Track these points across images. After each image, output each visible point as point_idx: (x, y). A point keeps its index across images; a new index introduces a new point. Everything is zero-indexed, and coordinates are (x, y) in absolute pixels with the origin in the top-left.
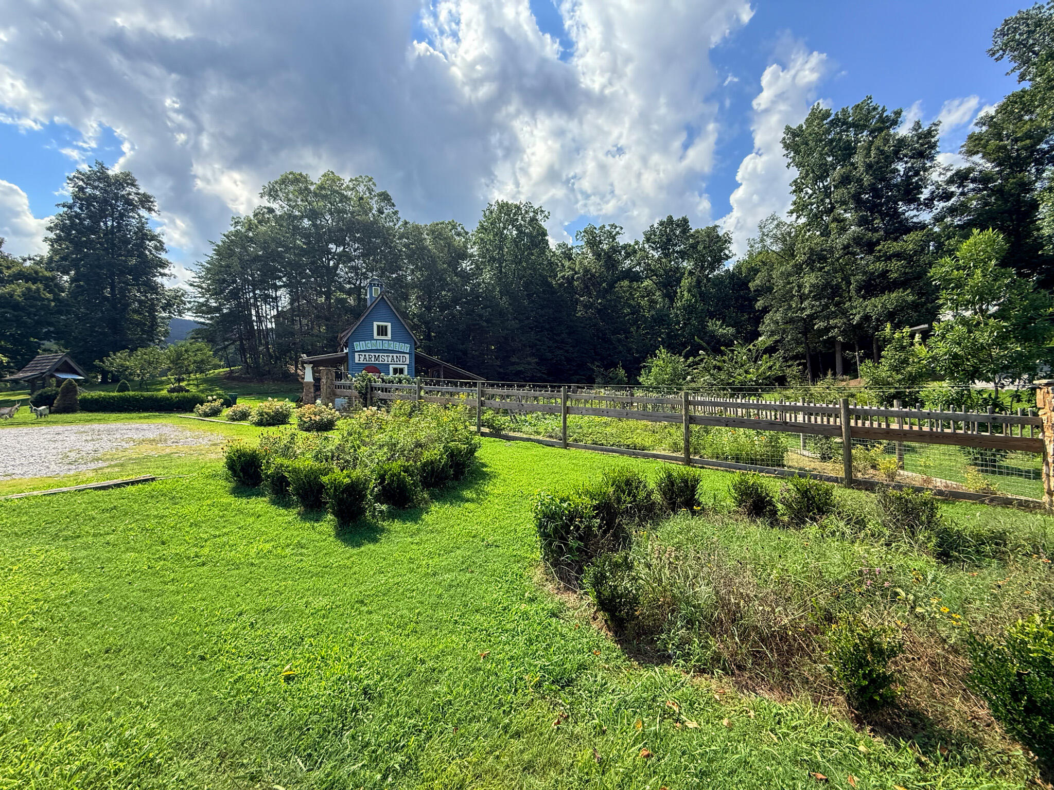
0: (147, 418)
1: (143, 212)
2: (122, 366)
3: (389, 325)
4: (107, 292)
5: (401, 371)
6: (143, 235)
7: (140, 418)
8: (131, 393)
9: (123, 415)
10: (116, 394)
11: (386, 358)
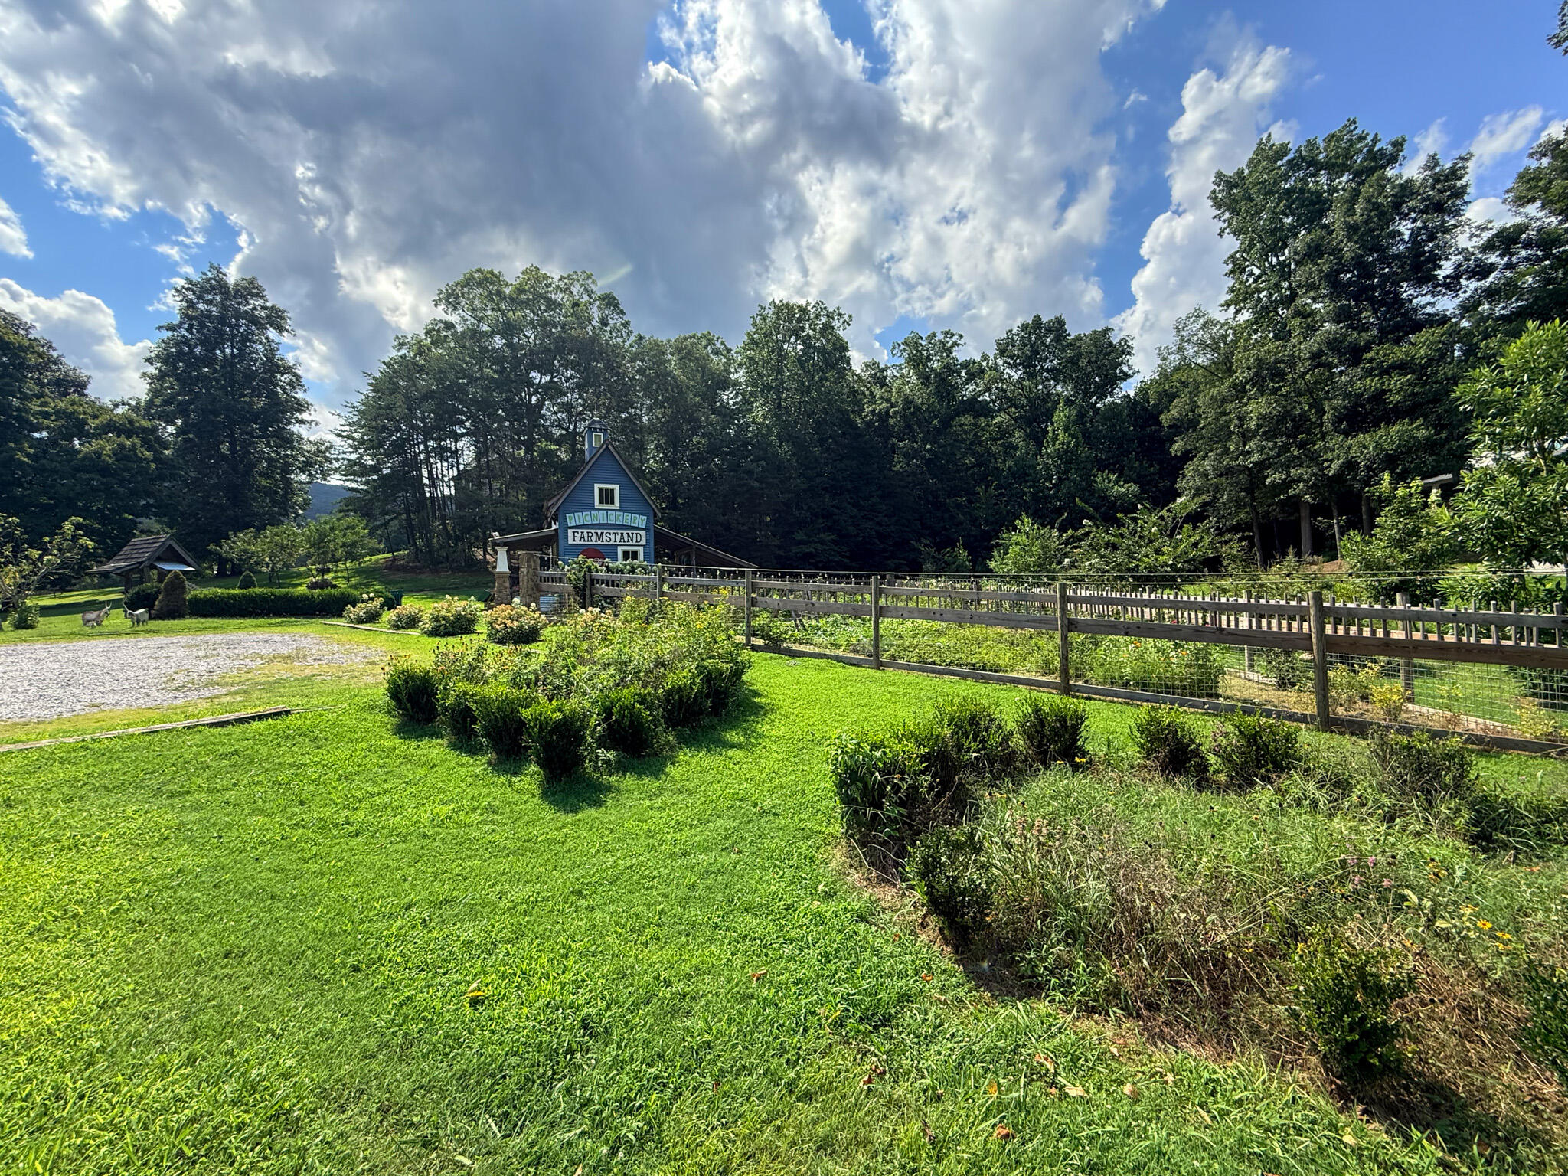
0: (277, 625)
1: (272, 333)
2: (245, 551)
3: (617, 488)
4: (225, 449)
5: (635, 555)
6: (274, 367)
7: (270, 625)
8: (258, 590)
9: (248, 622)
10: (237, 591)
11: (612, 537)
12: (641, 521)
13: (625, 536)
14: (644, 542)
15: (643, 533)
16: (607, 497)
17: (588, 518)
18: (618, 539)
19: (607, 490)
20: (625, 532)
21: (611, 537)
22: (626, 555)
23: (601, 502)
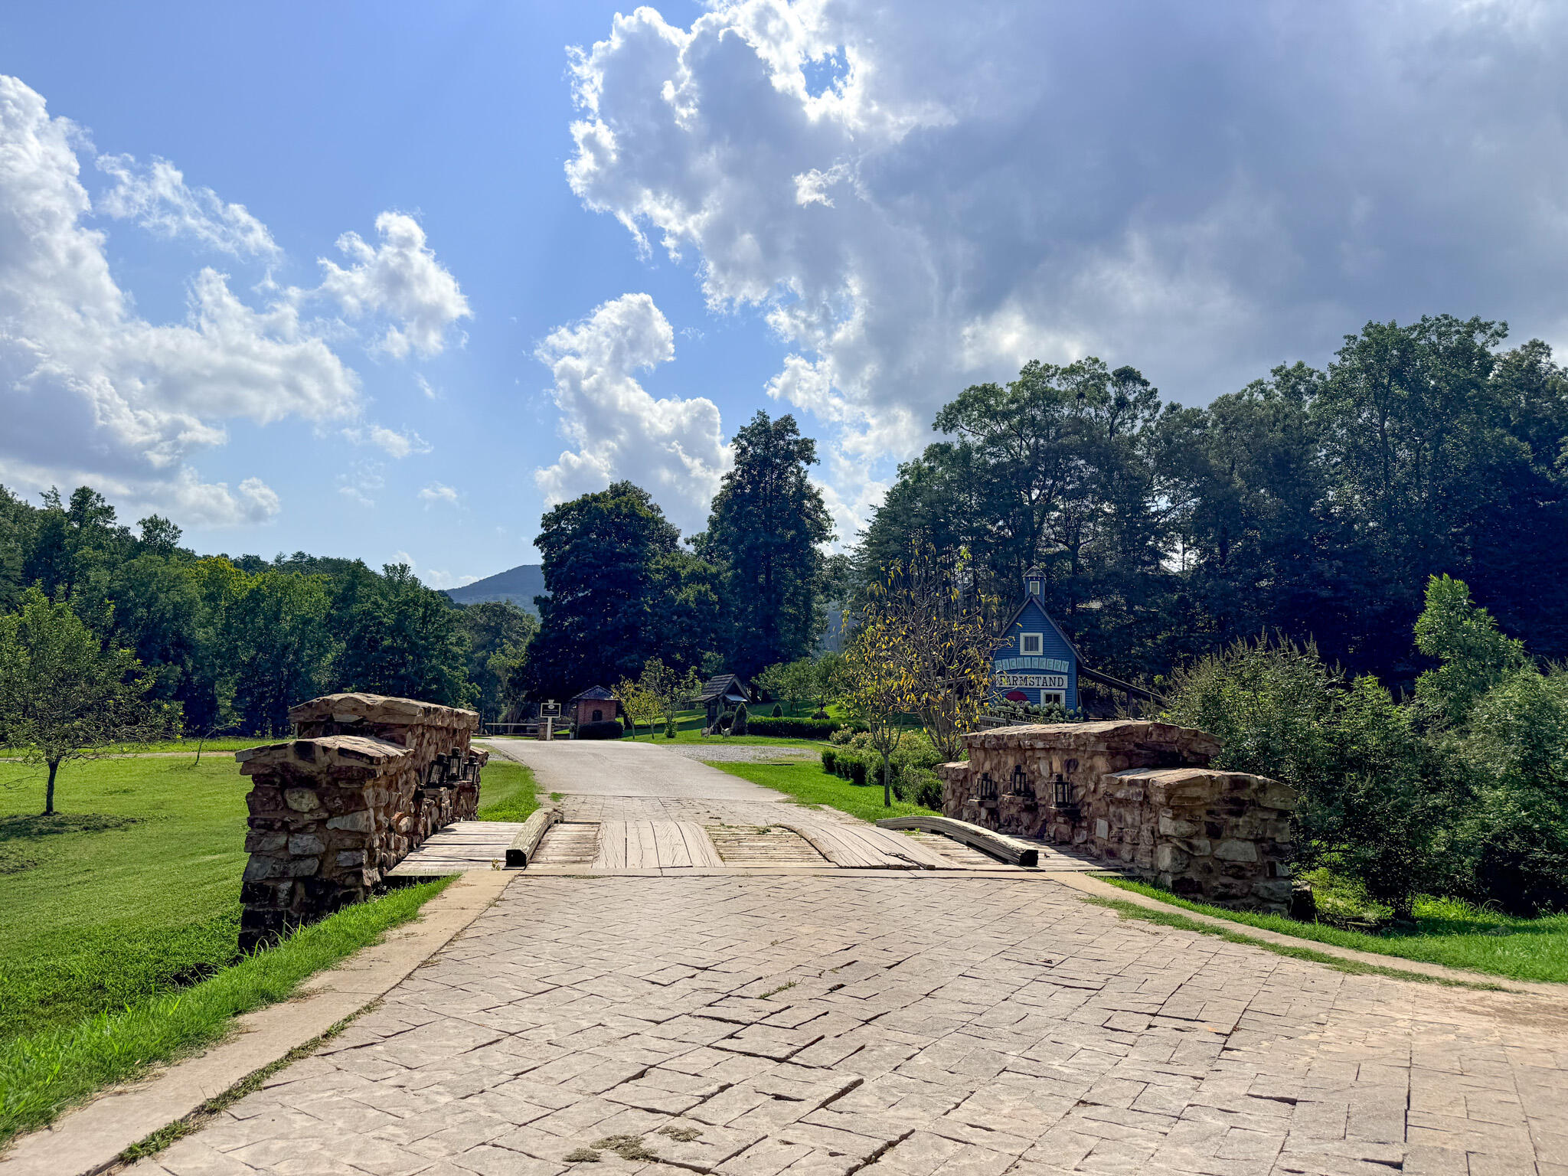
3: (1041, 635)
5: (1057, 698)
7: (790, 743)
8: (784, 718)
9: (778, 740)
10: (772, 719)
11: (1036, 681)
12: (1064, 666)
13: (1048, 680)
14: (1066, 686)
15: (1065, 677)
16: (1031, 644)
17: (1014, 663)
18: (1041, 683)
19: (1032, 638)
20: (1048, 676)
21: (1034, 682)
22: (1048, 698)
23: (1026, 649)
